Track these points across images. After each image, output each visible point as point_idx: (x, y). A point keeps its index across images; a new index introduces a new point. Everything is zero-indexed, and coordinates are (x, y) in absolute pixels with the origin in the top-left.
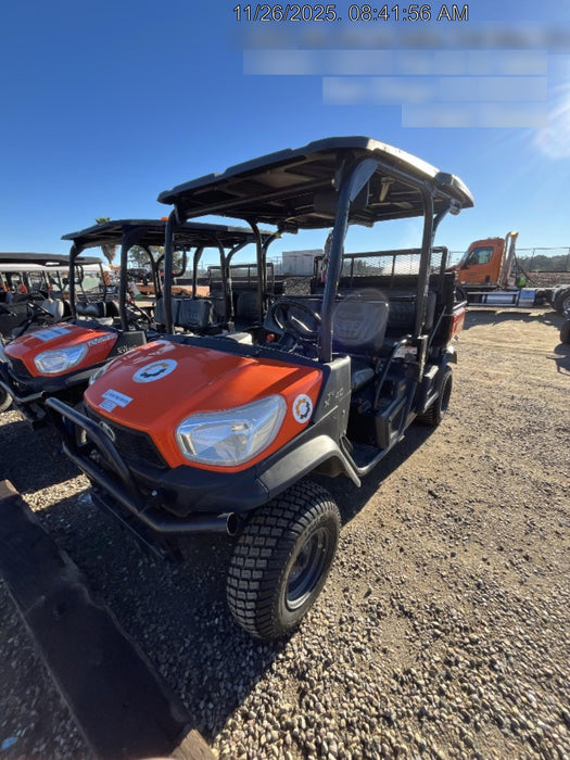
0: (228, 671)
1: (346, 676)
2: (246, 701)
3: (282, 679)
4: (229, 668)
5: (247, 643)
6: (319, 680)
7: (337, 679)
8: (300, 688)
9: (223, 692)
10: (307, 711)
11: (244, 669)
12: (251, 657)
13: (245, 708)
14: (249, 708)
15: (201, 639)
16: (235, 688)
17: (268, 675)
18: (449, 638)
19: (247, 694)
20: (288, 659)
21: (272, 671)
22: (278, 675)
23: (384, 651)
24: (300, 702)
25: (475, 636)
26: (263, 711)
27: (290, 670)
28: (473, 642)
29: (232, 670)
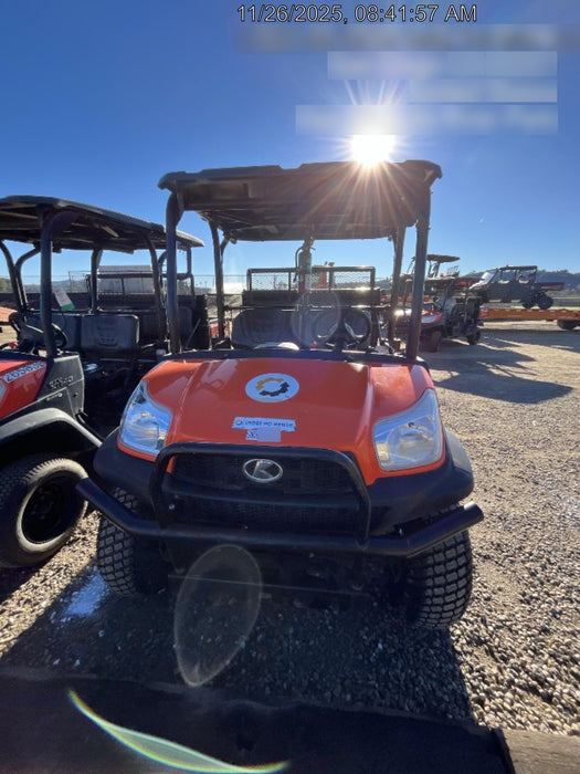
0: (432, 679)
1: (501, 621)
2: (469, 691)
3: (471, 654)
4: (429, 676)
5: (422, 646)
6: (491, 636)
7: (498, 627)
8: (486, 651)
9: (446, 697)
10: (506, 663)
11: (441, 668)
12: (435, 654)
13: (474, 695)
14: (475, 692)
15: (383, 671)
16: (450, 687)
17: (460, 658)
18: (519, 559)
19: (463, 685)
20: (459, 636)
21: (459, 653)
22: (466, 653)
23: (500, 589)
24: (496, 660)
25: (527, 550)
26: (486, 687)
27: (469, 643)
28: (531, 554)
29: (434, 676)
